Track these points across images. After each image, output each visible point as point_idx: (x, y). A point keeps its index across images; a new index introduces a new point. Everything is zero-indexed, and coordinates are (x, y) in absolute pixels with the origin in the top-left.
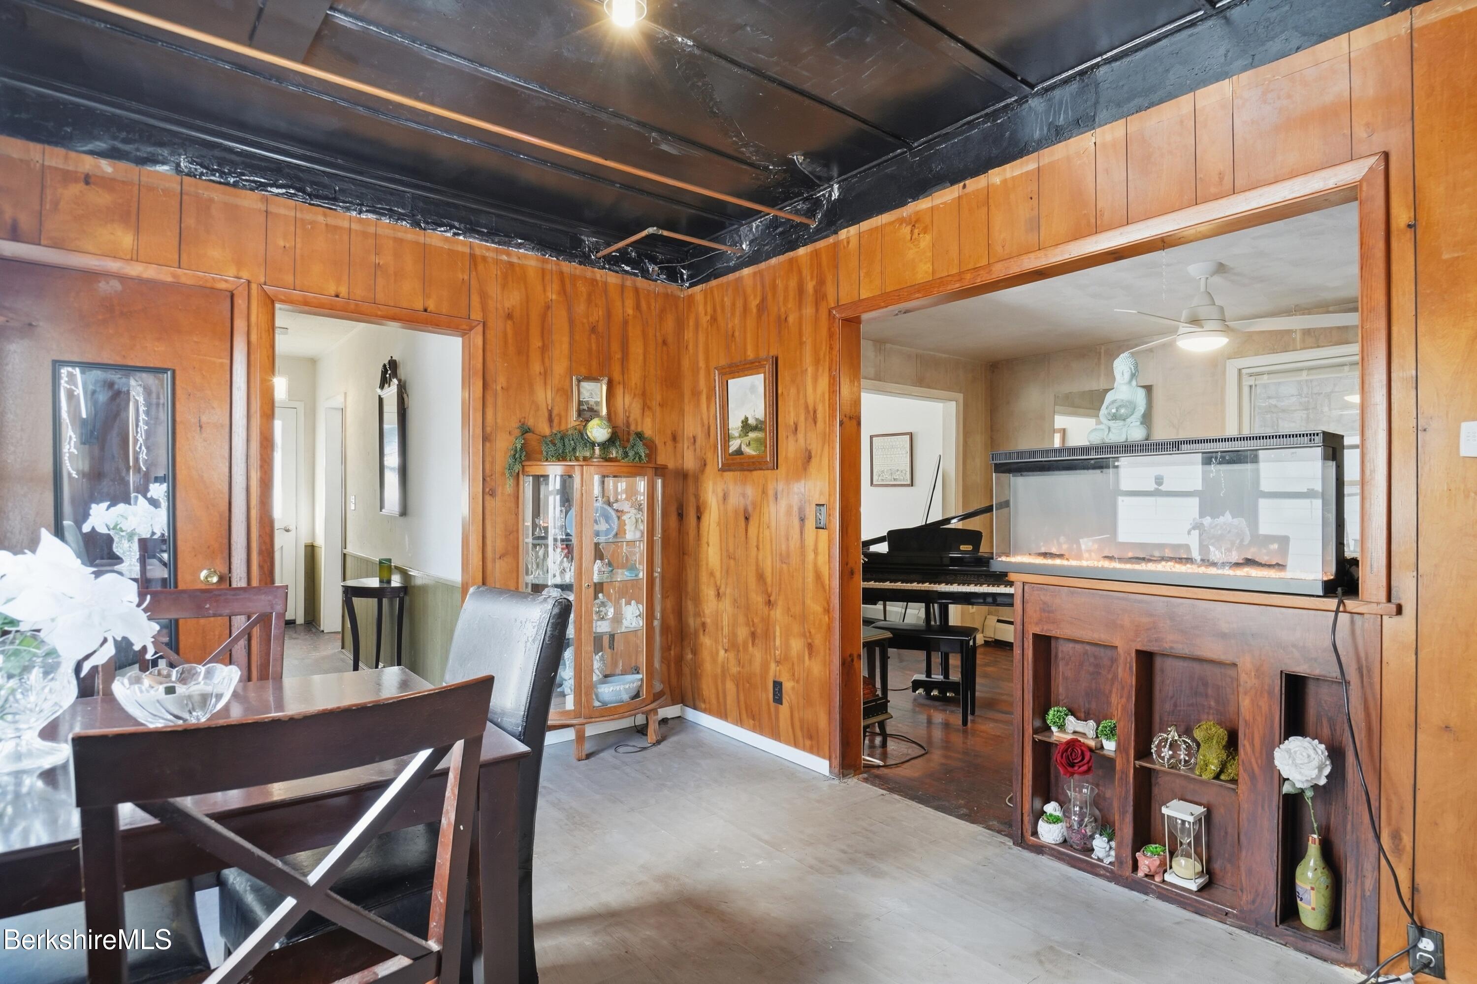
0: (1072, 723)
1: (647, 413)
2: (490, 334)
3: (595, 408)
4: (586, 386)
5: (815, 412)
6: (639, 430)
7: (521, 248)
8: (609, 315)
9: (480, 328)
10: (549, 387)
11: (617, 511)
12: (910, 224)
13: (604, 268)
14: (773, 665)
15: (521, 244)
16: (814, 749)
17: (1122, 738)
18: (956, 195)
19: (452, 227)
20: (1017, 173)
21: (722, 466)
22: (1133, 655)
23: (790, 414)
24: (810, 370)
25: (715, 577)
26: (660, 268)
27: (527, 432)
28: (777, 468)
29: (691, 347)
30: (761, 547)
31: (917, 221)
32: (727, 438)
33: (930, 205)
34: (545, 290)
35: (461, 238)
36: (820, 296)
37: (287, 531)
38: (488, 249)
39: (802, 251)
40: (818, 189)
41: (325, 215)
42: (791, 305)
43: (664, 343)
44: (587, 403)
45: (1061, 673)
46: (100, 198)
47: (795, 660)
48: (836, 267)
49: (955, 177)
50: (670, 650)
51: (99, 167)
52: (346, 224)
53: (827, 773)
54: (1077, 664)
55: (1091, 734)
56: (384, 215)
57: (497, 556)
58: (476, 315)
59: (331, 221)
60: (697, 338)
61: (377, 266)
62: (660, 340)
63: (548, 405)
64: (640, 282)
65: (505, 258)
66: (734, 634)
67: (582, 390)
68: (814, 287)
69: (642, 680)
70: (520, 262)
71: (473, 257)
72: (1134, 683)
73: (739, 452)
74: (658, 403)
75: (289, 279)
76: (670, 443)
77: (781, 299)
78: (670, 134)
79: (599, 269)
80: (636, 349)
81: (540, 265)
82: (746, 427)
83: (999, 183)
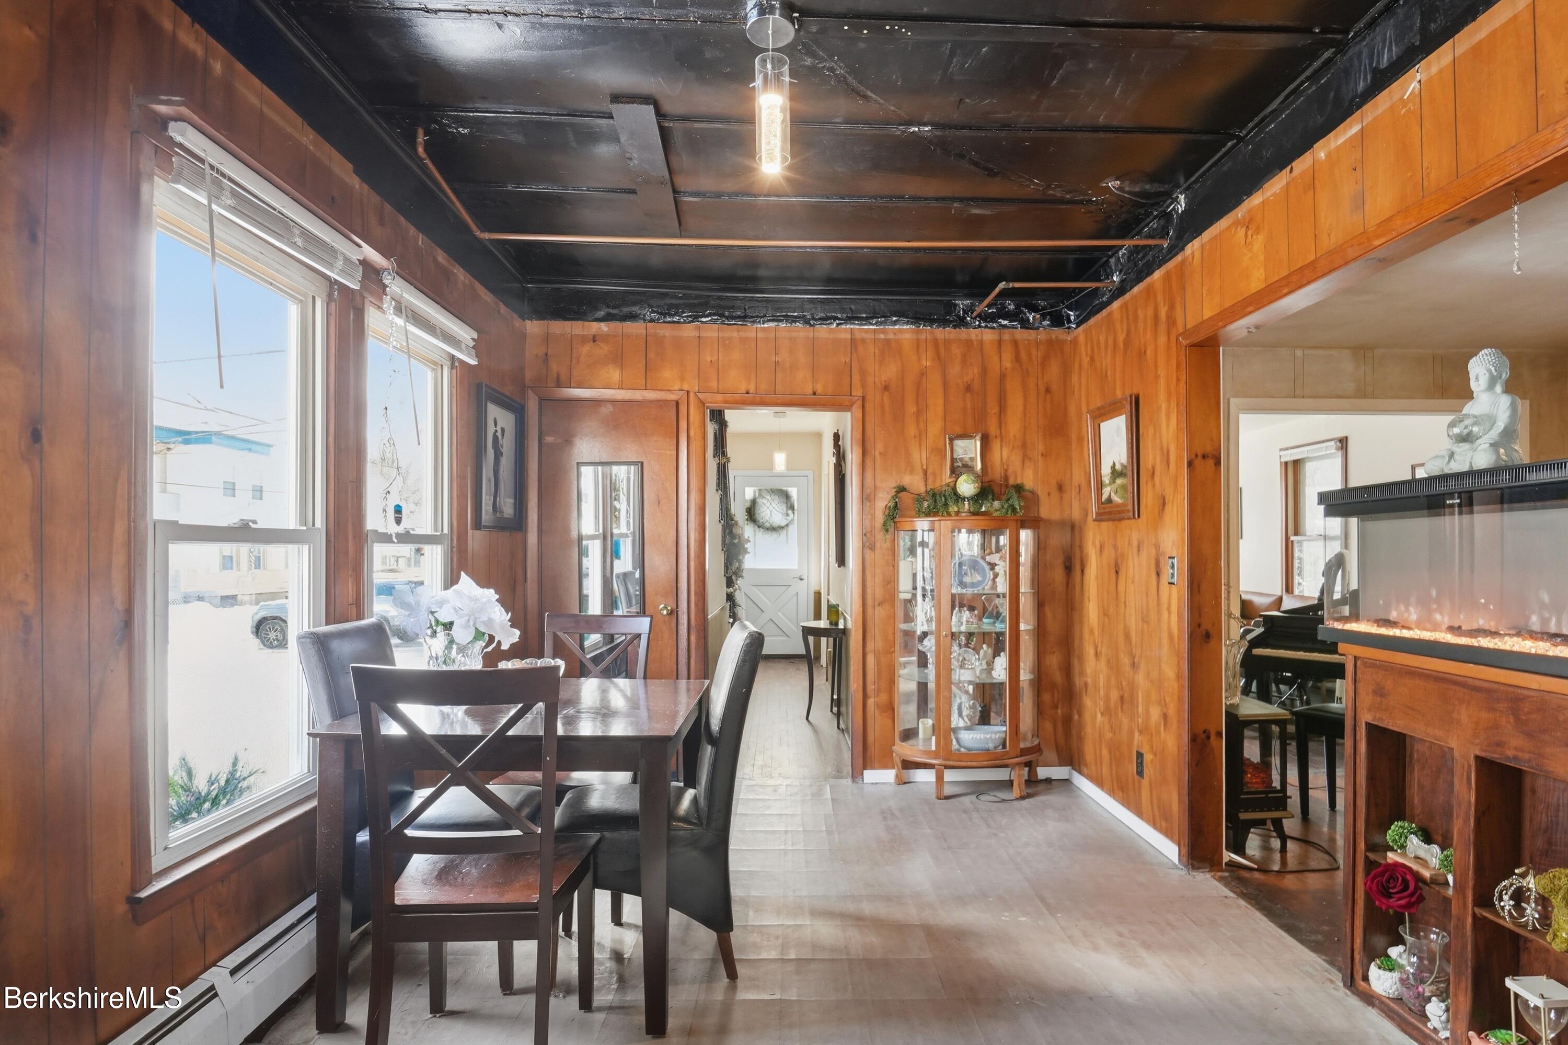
0: (1414, 842)
1: (1027, 464)
2: (868, 406)
3: (970, 464)
4: (960, 444)
5: (1168, 453)
6: (1019, 482)
7: (896, 325)
8: (984, 371)
9: (859, 403)
10: (923, 448)
11: (989, 564)
12: (1244, 225)
13: (979, 326)
14: (1136, 734)
15: (896, 321)
16: (1167, 833)
17: (1458, 873)
18: (1284, 182)
19: (835, 318)
20: (1341, 140)
21: (1096, 516)
22: (1472, 762)
23: (1149, 456)
24: (1164, 406)
25: (1094, 635)
26: (1041, 315)
27: (902, 491)
28: (1139, 516)
29: (1076, 392)
30: (1127, 604)
31: (1251, 220)
32: (1100, 486)
33: (1261, 200)
34: (919, 360)
35: (843, 327)
36: (1171, 321)
37: (801, 579)
38: (867, 331)
39: (1157, 274)
40: (1166, 204)
41: (738, 331)
42: (1149, 335)
43: (1048, 390)
44: (961, 459)
45: (1416, 779)
46: (604, 349)
47: (1154, 731)
48: (1184, 288)
49: (1283, 160)
50: (1057, 708)
51: (600, 328)
52: (753, 335)
53: (1176, 860)
54: (1434, 769)
55: (1434, 862)
56: (781, 321)
57: (877, 604)
58: (857, 392)
59: (743, 334)
60: (1080, 380)
61: (777, 363)
62: (1042, 388)
63: (922, 465)
64: (1021, 334)
65: (882, 336)
66: (1107, 698)
67: (955, 448)
68: (1167, 313)
69: (1006, 732)
70: (896, 337)
71: (853, 341)
72: (1473, 799)
73: (1109, 500)
74: (1040, 454)
75: (714, 385)
76: (1055, 493)
77: (1141, 330)
78: (971, 199)
79: (975, 328)
80: (1015, 402)
81: (915, 336)
82: (1115, 474)
83: (1324, 158)
